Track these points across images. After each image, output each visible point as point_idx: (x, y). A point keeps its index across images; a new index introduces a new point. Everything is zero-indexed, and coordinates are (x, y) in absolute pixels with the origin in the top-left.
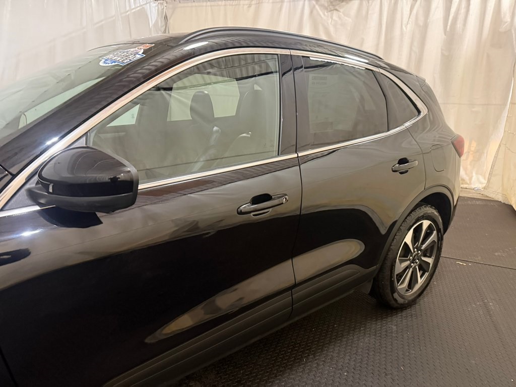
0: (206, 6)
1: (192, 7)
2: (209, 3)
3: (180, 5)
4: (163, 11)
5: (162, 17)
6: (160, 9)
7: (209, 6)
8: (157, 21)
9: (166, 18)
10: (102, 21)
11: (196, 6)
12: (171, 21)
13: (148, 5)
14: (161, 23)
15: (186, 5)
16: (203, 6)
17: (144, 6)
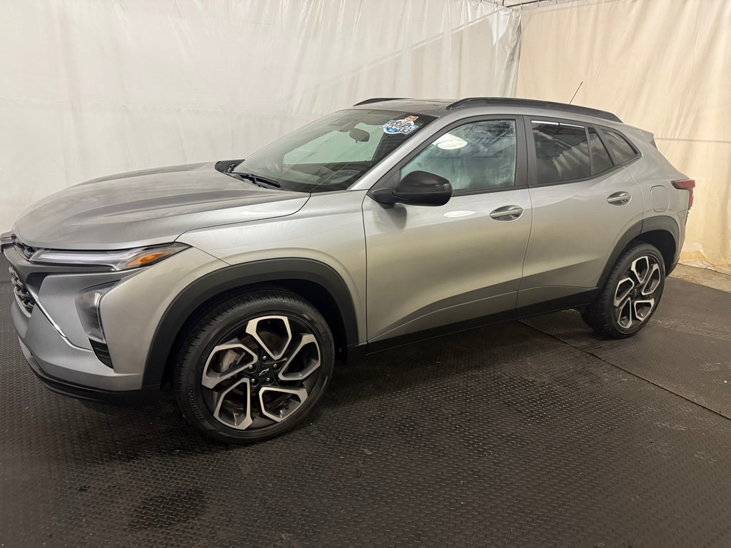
0: (571, 7)
1: (553, 10)
2: (575, 3)
3: (539, 9)
4: (518, 21)
5: (514, 29)
6: (514, 19)
7: (575, 7)
8: (506, 34)
9: (519, 28)
10: (423, 42)
11: (558, 9)
12: (525, 33)
13: (496, 14)
14: (511, 37)
15: (546, 9)
16: (567, 8)
17: (488, 17)
